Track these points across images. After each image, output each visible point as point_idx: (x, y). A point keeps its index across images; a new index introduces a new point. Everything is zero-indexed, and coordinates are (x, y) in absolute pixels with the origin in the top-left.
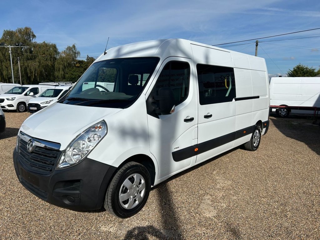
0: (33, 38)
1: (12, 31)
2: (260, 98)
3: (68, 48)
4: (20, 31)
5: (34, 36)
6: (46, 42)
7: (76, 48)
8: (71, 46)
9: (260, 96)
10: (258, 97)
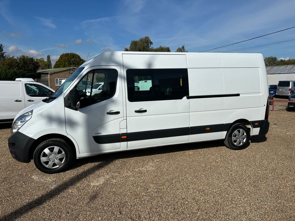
0: (151, 44)
1: (136, 41)
2: (240, 96)
3: (178, 49)
4: (141, 40)
5: (151, 43)
6: (162, 46)
7: (185, 49)
8: (181, 47)
9: (240, 94)
10: (238, 95)
